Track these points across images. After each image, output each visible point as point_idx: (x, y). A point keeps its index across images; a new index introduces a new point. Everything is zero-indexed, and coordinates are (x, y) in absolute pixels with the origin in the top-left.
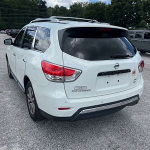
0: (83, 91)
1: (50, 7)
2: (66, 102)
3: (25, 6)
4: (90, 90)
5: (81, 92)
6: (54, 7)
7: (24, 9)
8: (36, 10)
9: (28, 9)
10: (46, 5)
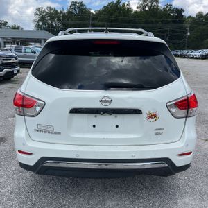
0: (49, 132)
1: (190, 17)
2: (24, 145)
3: (153, 20)
4: (59, 133)
5: (47, 134)
6: (195, 16)
7: (152, 23)
8: (168, 23)
9: (157, 22)
10: (183, 14)
